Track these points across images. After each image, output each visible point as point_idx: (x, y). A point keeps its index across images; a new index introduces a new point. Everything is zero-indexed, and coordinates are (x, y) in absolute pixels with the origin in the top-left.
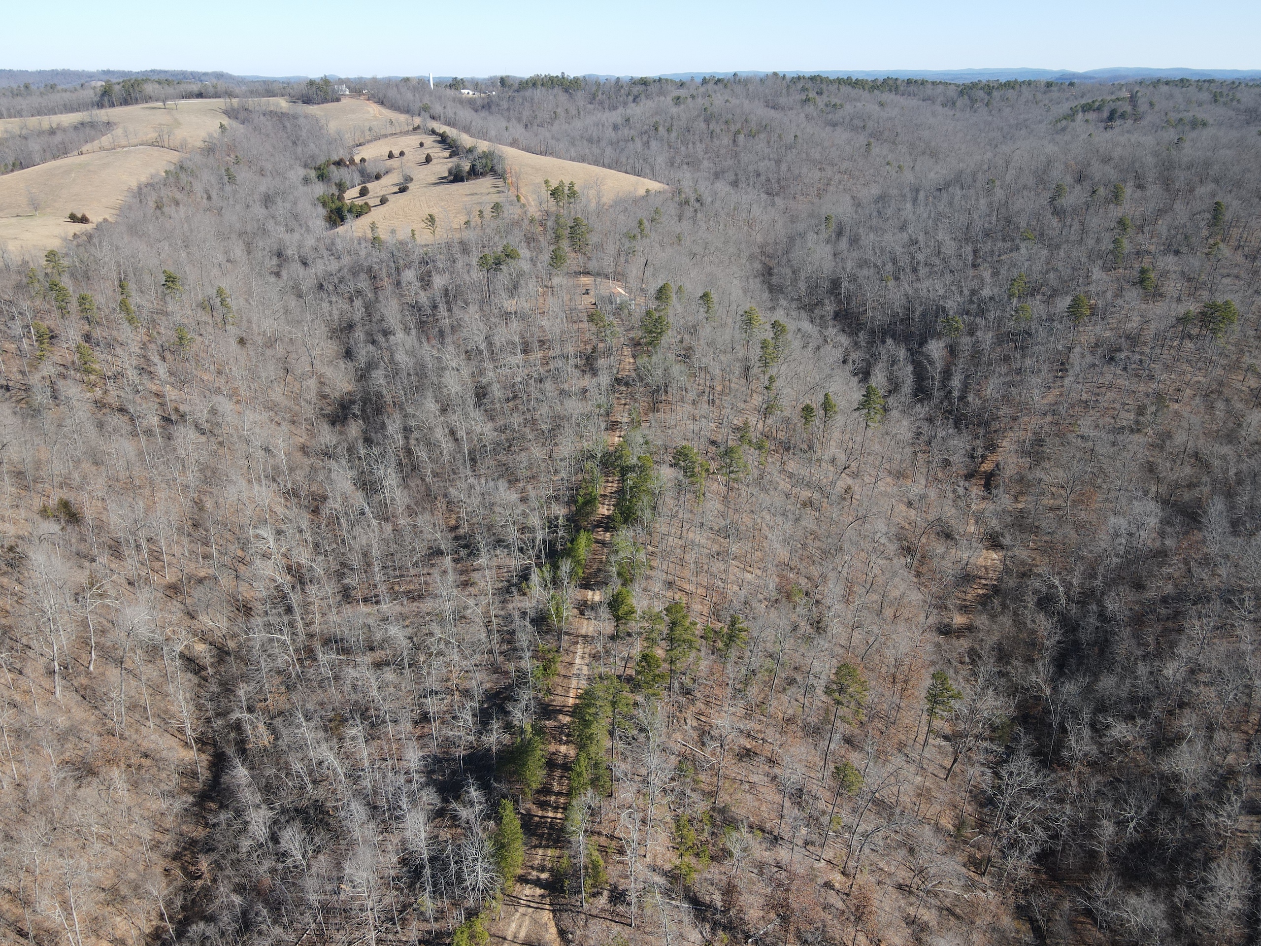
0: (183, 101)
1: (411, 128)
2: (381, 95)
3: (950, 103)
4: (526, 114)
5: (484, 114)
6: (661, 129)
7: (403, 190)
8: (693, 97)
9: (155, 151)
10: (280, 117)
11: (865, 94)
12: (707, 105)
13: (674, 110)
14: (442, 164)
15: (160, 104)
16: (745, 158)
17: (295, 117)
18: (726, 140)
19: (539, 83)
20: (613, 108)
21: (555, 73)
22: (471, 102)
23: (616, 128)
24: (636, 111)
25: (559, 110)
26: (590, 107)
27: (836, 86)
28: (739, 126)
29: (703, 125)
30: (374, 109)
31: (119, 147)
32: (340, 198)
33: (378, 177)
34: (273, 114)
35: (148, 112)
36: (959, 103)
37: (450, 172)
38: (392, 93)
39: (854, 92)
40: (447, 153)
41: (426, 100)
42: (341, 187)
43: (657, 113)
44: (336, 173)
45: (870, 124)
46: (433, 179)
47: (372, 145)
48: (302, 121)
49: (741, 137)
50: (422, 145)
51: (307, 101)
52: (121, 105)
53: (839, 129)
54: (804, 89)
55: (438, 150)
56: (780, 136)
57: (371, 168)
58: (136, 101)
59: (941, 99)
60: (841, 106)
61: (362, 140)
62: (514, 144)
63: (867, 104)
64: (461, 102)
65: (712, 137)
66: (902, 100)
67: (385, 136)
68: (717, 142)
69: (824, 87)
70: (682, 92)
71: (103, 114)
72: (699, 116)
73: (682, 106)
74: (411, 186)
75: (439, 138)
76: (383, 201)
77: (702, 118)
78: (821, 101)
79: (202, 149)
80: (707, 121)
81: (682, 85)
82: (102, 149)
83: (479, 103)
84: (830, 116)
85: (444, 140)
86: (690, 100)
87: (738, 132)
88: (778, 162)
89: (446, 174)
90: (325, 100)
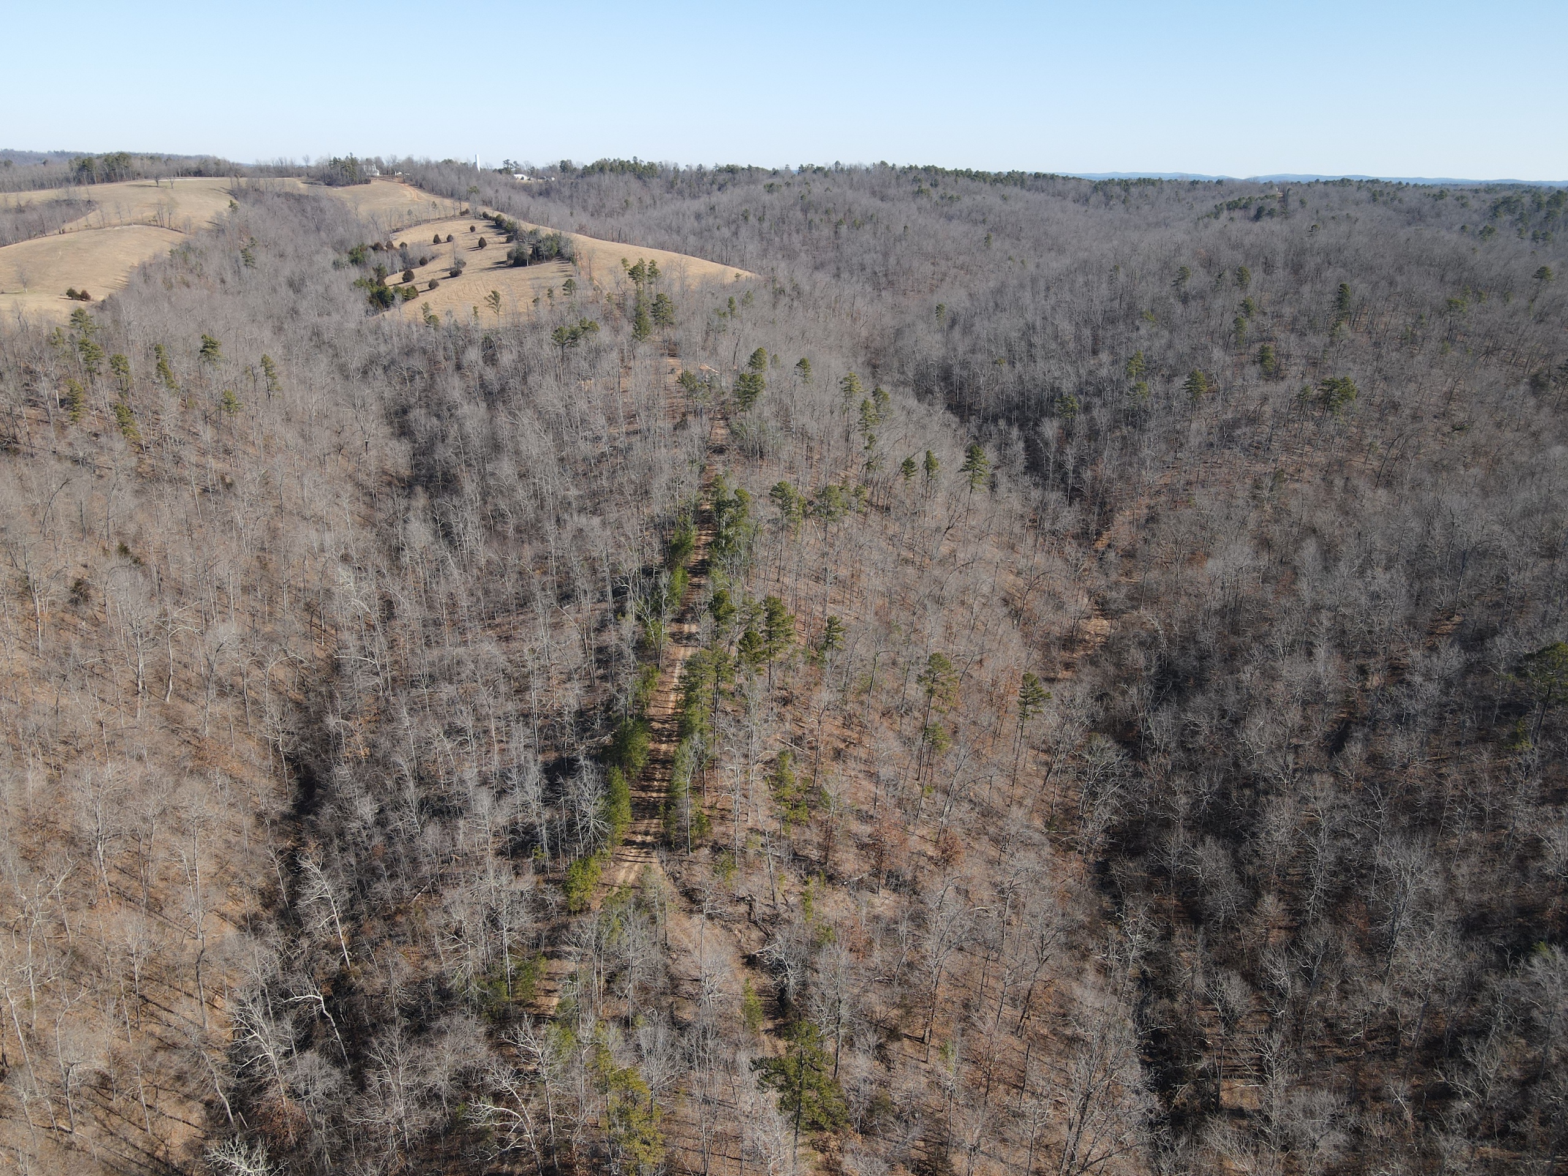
0: (178, 180)
1: (458, 213)
2: (419, 177)
3: (1083, 200)
4: (592, 201)
5: (541, 200)
6: (751, 218)
7: (455, 274)
8: (788, 184)
9: (153, 232)
10: (299, 199)
11: (987, 187)
12: (805, 192)
13: (767, 198)
14: (499, 248)
15: (152, 182)
16: (848, 250)
17: (316, 199)
18: (826, 231)
19: (607, 168)
20: (694, 197)
21: (626, 157)
22: (526, 189)
23: (698, 217)
24: (722, 199)
25: (631, 199)
26: (669, 196)
27: (953, 178)
28: (841, 216)
29: (799, 215)
30: (410, 194)
31: (110, 225)
32: (380, 282)
33: (423, 262)
34: (288, 196)
35: (137, 190)
36: (1093, 200)
37: (509, 256)
38: (432, 175)
39: (974, 185)
40: (503, 238)
41: (474, 183)
42: (380, 272)
43: (747, 201)
44: (374, 258)
45: (991, 218)
46: (488, 264)
47: (412, 230)
48: (325, 204)
49: (844, 229)
50: (472, 229)
51: (331, 181)
52: (103, 181)
53: (955, 222)
54: (916, 180)
55: (492, 235)
56: (888, 227)
57: (414, 254)
58: (121, 178)
59: (1072, 194)
60: (958, 198)
61: (399, 225)
62: (581, 230)
63: (990, 198)
64: (514, 187)
65: (810, 228)
66: (1028, 195)
67: (428, 221)
68: (815, 233)
69: (939, 178)
70: (776, 181)
71: (83, 192)
72: (794, 205)
73: (776, 194)
74: (464, 270)
75: (493, 223)
76: (433, 285)
77: (798, 208)
78: (935, 194)
79: (209, 231)
80: (805, 211)
81: (775, 173)
82: (88, 227)
83: (535, 189)
84: (946, 209)
85: (498, 225)
86: (784, 188)
87: (840, 223)
88: (886, 255)
89: (505, 259)
90: (352, 182)
